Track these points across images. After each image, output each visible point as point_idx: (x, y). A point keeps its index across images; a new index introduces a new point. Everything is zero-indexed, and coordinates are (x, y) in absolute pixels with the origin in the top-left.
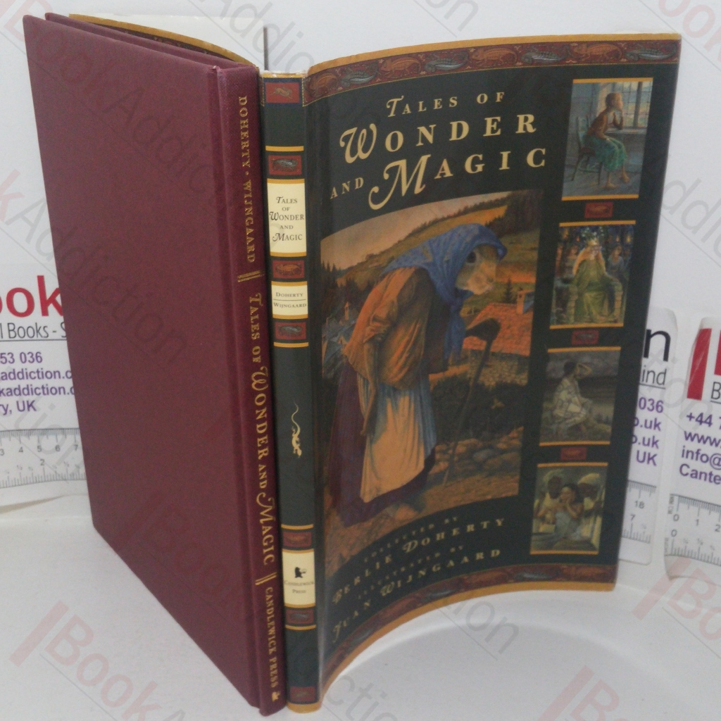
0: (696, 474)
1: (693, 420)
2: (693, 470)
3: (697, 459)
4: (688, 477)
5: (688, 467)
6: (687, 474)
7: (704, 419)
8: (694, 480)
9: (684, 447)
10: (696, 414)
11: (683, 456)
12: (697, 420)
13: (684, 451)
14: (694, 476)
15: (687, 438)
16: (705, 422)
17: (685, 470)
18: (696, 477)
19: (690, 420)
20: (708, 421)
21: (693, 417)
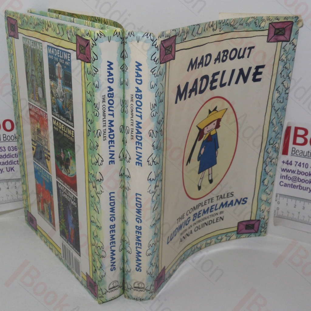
0: (286, 185)
1: (285, 163)
2: (285, 184)
3: (286, 179)
4: (283, 186)
5: (283, 182)
6: (282, 185)
7: (289, 163)
8: (285, 187)
9: (281, 174)
10: (285, 161)
11: (281, 178)
12: (286, 163)
13: (281, 176)
14: (285, 186)
15: (282, 171)
16: (289, 164)
17: (282, 184)
18: (286, 186)
19: (283, 163)
20: (290, 163)
21: (285, 162)
